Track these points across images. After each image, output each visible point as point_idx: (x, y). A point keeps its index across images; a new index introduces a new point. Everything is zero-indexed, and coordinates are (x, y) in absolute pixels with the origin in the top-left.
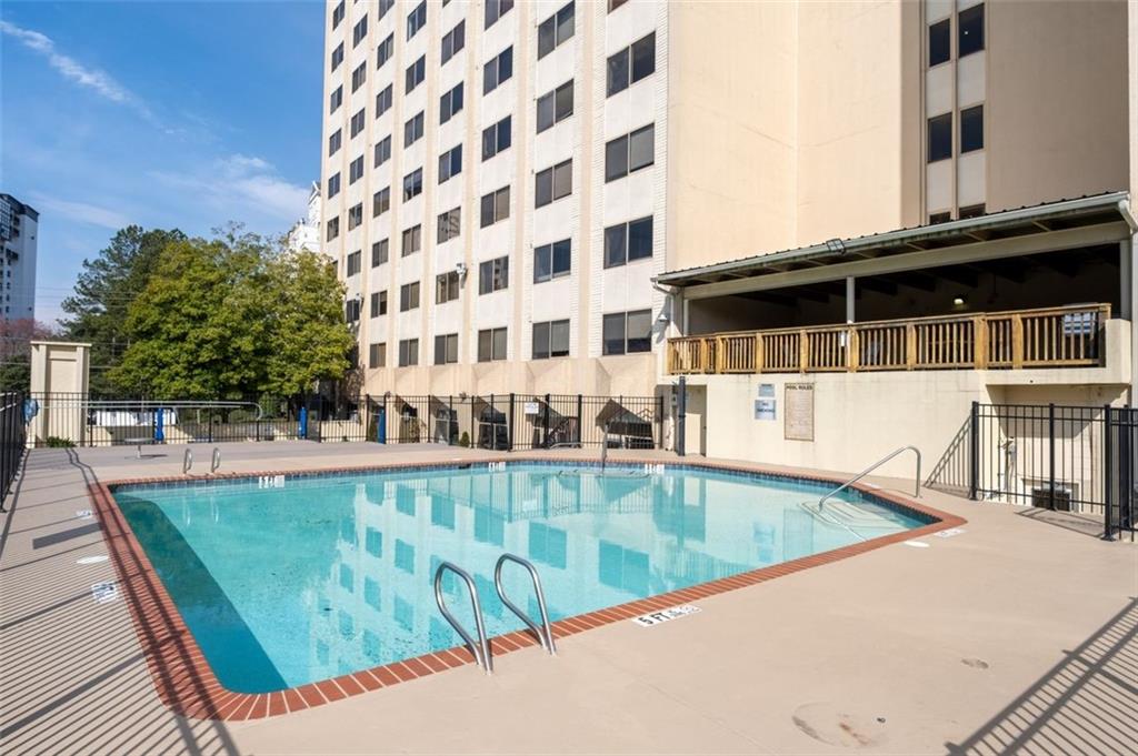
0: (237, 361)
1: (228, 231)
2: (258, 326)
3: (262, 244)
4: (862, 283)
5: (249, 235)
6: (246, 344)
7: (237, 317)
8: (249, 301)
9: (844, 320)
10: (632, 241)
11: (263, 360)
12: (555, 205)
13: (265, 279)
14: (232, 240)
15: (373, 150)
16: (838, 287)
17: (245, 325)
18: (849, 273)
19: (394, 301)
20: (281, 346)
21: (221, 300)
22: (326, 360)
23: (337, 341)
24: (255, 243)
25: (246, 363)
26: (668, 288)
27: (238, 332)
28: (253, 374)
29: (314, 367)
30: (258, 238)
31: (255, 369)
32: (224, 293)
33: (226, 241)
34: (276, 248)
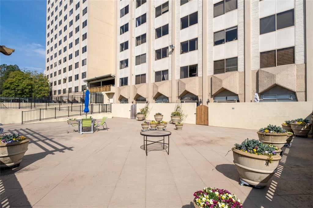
0: (25, 93)
1: (24, 70)
2: (30, 87)
3: (31, 72)
4: (102, 82)
5: (28, 70)
6: (27, 90)
7: (25, 85)
8: (28, 83)
9: (101, 86)
10: (84, 75)
11: (31, 93)
12: (77, 68)
13: (32, 79)
14: (25, 71)
15: (54, 54)
16: (100, 82)
17: (27, 87)
18: (101, 81)
19: (57, 83)
20: (35, 91)
21: (22, 82)
22: (44, 94)
23: (47, 90)
24: (29, 72)
25: (27, 94)
26: (87, 82)
27: (26, 88)
28: (29, 96)
29: (42, 95)
30: (30, 71)
31: (29, 95)
32: (23, 81)
33: (24, 71)
34: (34, 73)
